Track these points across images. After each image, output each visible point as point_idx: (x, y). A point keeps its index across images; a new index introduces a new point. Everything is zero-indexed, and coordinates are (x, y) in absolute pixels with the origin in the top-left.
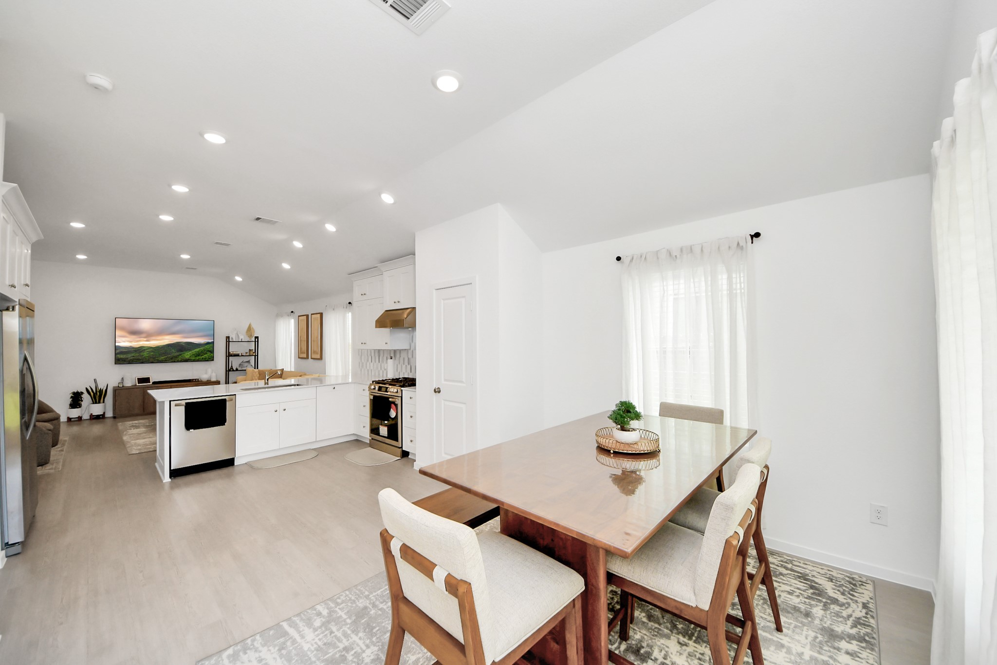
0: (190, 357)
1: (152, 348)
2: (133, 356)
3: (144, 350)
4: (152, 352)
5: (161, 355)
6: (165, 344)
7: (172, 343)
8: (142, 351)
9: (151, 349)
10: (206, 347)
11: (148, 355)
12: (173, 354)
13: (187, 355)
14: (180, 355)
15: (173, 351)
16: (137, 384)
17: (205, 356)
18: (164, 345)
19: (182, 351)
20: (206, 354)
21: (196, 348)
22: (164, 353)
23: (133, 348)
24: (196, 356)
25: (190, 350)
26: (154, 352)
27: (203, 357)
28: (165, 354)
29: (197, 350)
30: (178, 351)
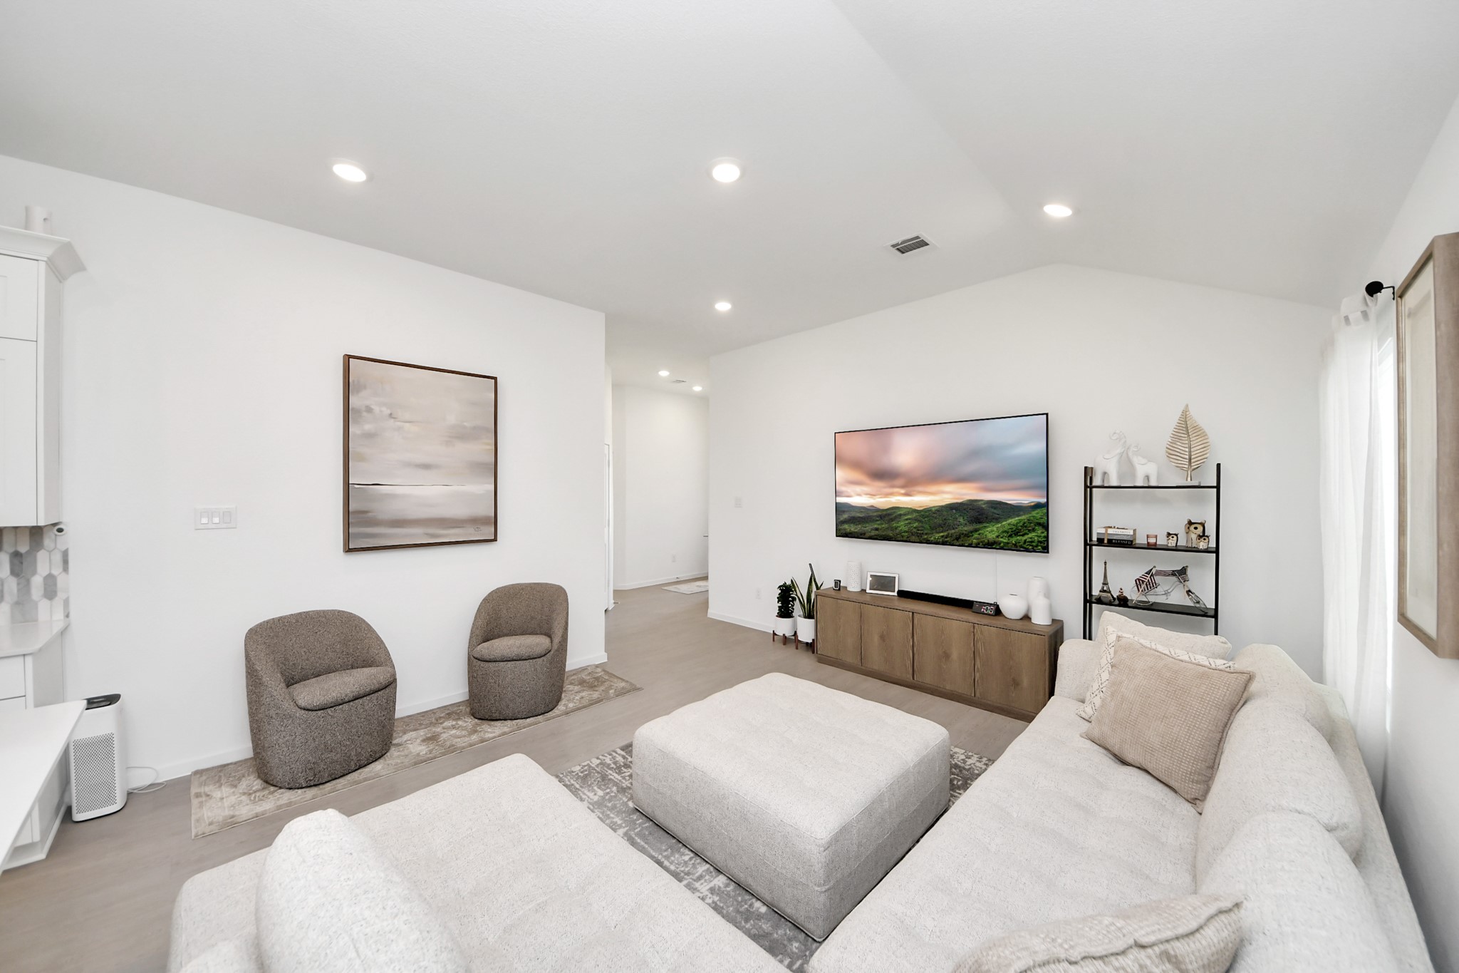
0: (997, 537)
1: (915, 511)
2: (877, 529)
3: (900, 515)
4: (916, 520)
5: (934, 529)
6: (943, 504)
7: (959, 501)
8: (896, 517)
9: (915, 515)
10: (1034, 513)
11: (906, 529)
12: (960, 528)
13: (991, 531)
14: (976, 530)
15: (961, 520)
16: (868, 591)
17: (1030, 535)
18: (942, 506)
19: (980, 523)
20: (1034, 530)
21: (1010, 517)
22: (940, 526)
23: (877, 510)
24: (1010, 536)
25: (997, 520)
26: (920, 521)
27: (1026, 537)
28: (943, 526)
29: (1013, 521)
30: (971, 522)
